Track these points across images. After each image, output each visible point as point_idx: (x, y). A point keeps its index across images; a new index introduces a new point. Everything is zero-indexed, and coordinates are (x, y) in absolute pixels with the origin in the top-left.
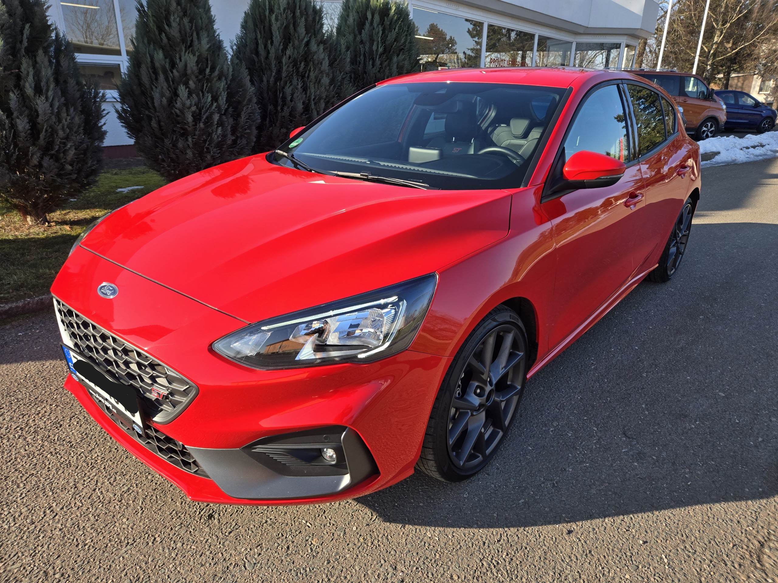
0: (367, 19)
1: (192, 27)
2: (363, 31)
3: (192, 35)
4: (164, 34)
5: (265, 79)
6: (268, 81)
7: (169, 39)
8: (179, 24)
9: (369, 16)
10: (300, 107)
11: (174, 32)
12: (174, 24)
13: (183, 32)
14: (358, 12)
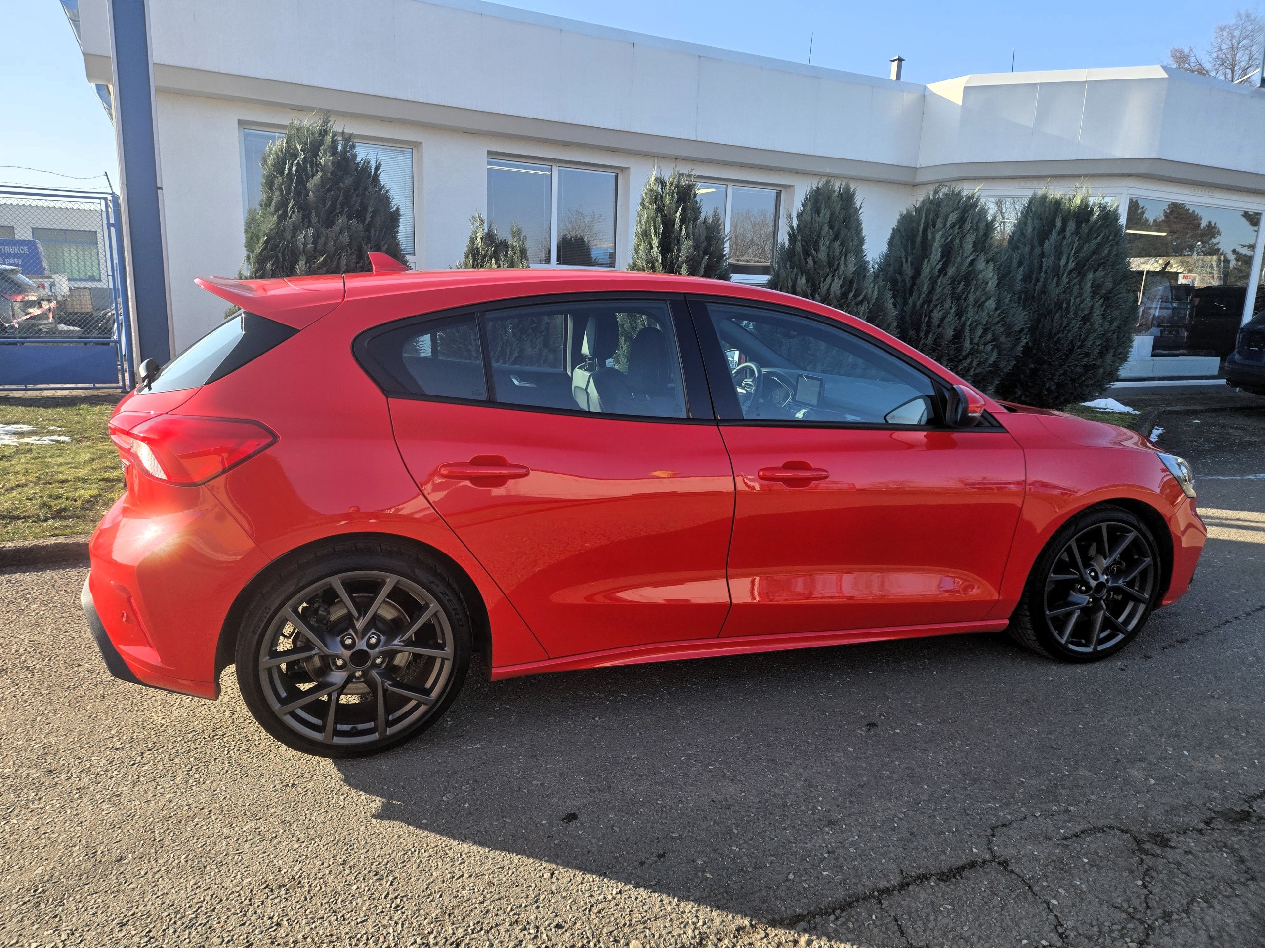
0: (1055, 226)
1: (842, 250)
2: (1046, 241)
3: (840, 259)
4: (811, 258)
5: (911, 301)
6: (914, 304)
7: (815, 262)
8: (829, 247)
9: (1059, 223)
10: (949, 333)
11: (822, 256)
12: (823, 248)
13: (831, 254)
14: (1041, 219)
